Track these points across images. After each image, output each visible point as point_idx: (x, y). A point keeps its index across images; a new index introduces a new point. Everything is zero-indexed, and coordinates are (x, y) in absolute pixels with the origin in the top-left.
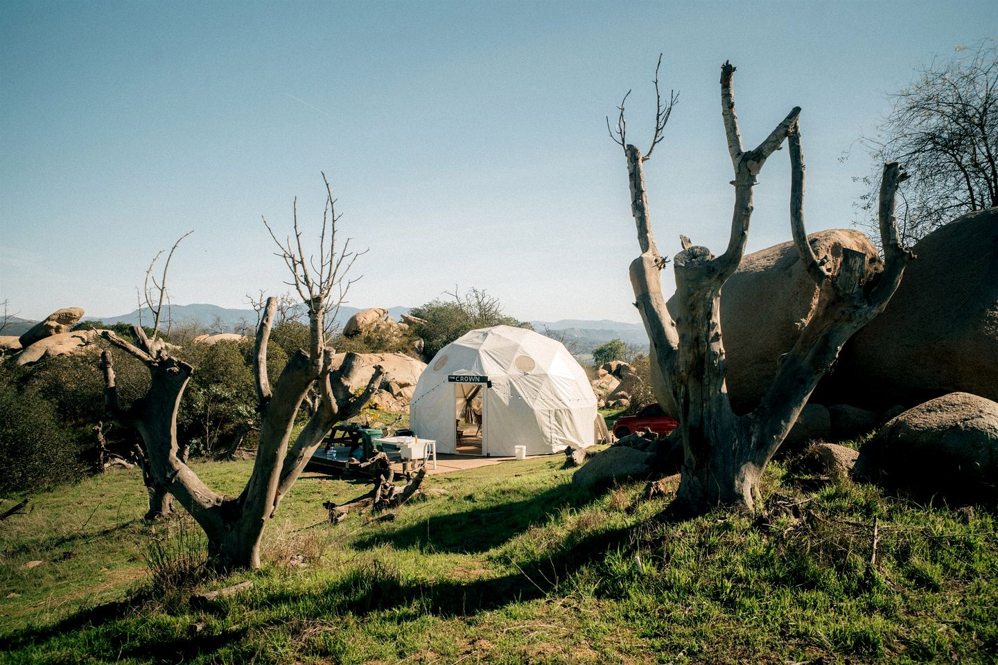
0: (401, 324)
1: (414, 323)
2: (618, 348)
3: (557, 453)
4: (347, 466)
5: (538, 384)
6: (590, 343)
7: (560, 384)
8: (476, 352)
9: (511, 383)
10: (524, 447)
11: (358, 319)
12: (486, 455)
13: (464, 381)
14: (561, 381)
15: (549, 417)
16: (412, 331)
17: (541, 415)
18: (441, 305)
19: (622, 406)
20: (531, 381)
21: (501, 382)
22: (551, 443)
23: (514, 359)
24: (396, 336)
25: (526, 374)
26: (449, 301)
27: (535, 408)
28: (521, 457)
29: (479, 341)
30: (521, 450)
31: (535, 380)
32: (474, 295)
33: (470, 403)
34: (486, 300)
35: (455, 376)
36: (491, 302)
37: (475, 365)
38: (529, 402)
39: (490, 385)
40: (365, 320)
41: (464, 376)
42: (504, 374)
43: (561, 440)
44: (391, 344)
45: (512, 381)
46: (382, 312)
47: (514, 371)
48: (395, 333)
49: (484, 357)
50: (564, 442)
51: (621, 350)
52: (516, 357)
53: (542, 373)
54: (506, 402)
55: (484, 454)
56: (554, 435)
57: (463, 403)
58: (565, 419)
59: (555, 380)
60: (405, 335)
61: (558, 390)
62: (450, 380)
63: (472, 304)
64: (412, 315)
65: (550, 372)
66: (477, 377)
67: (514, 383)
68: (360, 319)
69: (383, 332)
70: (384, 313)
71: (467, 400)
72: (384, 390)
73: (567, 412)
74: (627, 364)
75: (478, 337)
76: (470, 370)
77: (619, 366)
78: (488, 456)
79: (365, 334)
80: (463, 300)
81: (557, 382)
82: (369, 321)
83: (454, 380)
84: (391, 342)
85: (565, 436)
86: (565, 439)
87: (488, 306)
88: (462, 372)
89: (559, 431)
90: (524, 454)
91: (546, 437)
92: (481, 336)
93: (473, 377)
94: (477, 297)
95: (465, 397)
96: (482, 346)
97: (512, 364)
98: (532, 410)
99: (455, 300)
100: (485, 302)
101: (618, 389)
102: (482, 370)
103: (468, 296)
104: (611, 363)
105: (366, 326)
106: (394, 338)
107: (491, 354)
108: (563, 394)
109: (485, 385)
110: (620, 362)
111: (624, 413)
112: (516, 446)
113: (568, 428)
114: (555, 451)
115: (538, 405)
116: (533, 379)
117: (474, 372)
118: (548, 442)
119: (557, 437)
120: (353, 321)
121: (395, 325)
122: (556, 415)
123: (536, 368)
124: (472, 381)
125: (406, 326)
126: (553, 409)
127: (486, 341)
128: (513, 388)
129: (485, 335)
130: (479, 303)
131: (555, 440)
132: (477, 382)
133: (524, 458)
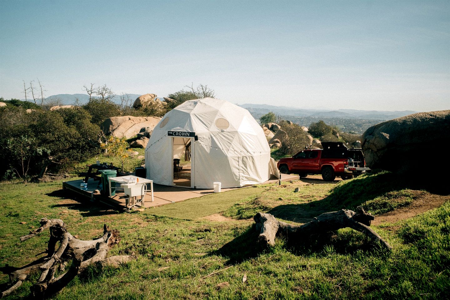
0: (163, 102)
1: (171, 102)
2: (272, 116)
3: (243, 187)
4: (92, 196)
5: (231, 138)
6: (258, 115)
7: (246, 139)
8: (188, 115)
9: (211, 137)
10: (220, 184)
11: (140, 99)
12: (193, 187)
13: (179, 136)
14: (248, 136)
15: (238, 162)
16: (169, 106)
17: (233, 160)
18: (184, 93)
19: (276, 147)
20: (227, 136)
21: (205, 137)
22: (239, 179)
23: (215, 121)
24: (160, 108)
25: (222, 131)
26: (189, 91)
27: (228, 156)
28: (218, 190)
29: (191, 107)
30: (218, 186)
31: (229, 136)
32: (201, 88)
33: (189, 148)
34: (207, 91)
35: (173, 132)
36: (210, 92)
37: (187, 124)
38: (225, 151)
39: (196, 138)
40: (144, 100)
41: (179, 132)
42: (207, 131)
43: (246, 178)
44: (157, 112)
45: (213, 136)
46: (153, 96)
47: (214, 129)
48: (160, 106)
49: (193, 118)
50: (248, 179)
51: (273, 117)
52: (216, 119)
53: (234, 130)
54: (208, 151)
55: (192, 186)
56: (242, 174)
57: (184, 148)
58: (249, 162)
59: (243, 135)
60: (165, 108)
61: (245, 143)
62: (169, 135)
63: (200, 93)
64: (169, 98)
65: (240, 130)
66: (188, 133)
67: (214, 138)
68: (142, 99)
69: (154, 106)
70: (155, 96)
71: (186, 146)
72: (146, 137)
73: (251, 158)
74: (277, 125)
75: (190, 105)
76: (183, 127)
77: (272, 125)
78: (195, 189)
79: (144, 106)
80: (196, 90)
81: (245, 138)
82: (146, 100)
83: (172, 135)
84: (158, 111)
85: (249, 174)
86: (249, 176)
87: (208, 94)
88: (178, 129)
89: (244, 170)
90: (220, 187)
91: (236, 176)
92: (193, 104)
93: (185, 132)
94: (203, 89)
95: (185, 144)
96: (193, 111)
97: (213, 124)
98: (226, 157)
99: (192, 91)
100: (207, 92)
101: (274, 138)
102: (191, 127)
103: (198, 88)
104: (269, 124)
105: (145, 102)
106: (159, 109)
107: (198, 117)
108: (248, 145)
109: (194, 138)
110: (273, 123)
111: (278, 151)
112: (214, 183)
113: (251, 169)
114: (242, 185)
115: (231, 153)
116: (227, 135)
117: (187, 129)
118: (237, 179)
119: (244, 175)
120: (138, 100)
121: (160, 103)
122: (243, 161)
123: (230, 126)
124: (184, 136)
125: (166, 103)
126: (241, 156)
127: (195, 108)
128: (213, 141)
129: (196, 103)
130: (204, 92)
131: (242, 178)
132: (188, 136)
133: (220, 191)
